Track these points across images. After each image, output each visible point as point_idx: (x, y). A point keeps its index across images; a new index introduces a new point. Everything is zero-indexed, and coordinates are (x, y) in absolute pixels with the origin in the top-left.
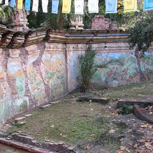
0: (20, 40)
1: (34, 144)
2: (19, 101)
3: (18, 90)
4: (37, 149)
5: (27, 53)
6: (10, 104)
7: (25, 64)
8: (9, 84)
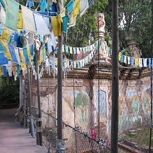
0: (136, 74)
1: (136, 148)
2: (134, 118)
3: (133, 110)
4: (137, 151)
5: (142, 83)
6: (127, 120)
7: (140, 91)
8: (127, 105)
